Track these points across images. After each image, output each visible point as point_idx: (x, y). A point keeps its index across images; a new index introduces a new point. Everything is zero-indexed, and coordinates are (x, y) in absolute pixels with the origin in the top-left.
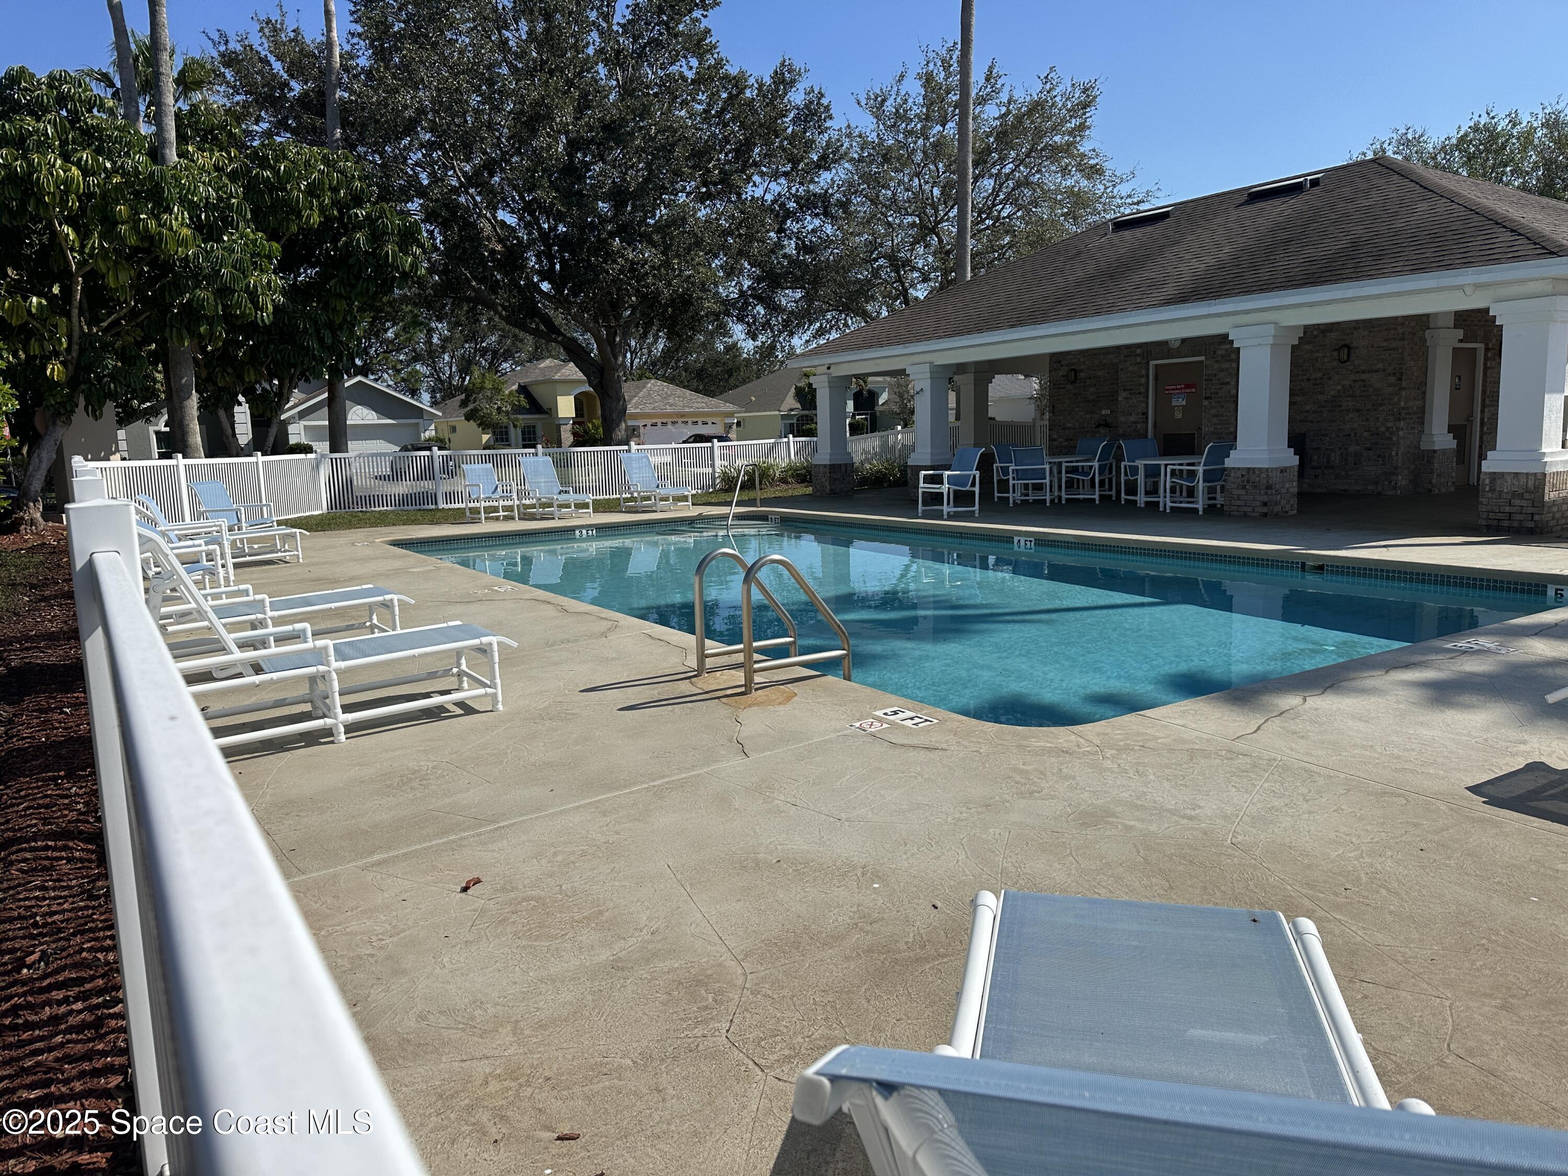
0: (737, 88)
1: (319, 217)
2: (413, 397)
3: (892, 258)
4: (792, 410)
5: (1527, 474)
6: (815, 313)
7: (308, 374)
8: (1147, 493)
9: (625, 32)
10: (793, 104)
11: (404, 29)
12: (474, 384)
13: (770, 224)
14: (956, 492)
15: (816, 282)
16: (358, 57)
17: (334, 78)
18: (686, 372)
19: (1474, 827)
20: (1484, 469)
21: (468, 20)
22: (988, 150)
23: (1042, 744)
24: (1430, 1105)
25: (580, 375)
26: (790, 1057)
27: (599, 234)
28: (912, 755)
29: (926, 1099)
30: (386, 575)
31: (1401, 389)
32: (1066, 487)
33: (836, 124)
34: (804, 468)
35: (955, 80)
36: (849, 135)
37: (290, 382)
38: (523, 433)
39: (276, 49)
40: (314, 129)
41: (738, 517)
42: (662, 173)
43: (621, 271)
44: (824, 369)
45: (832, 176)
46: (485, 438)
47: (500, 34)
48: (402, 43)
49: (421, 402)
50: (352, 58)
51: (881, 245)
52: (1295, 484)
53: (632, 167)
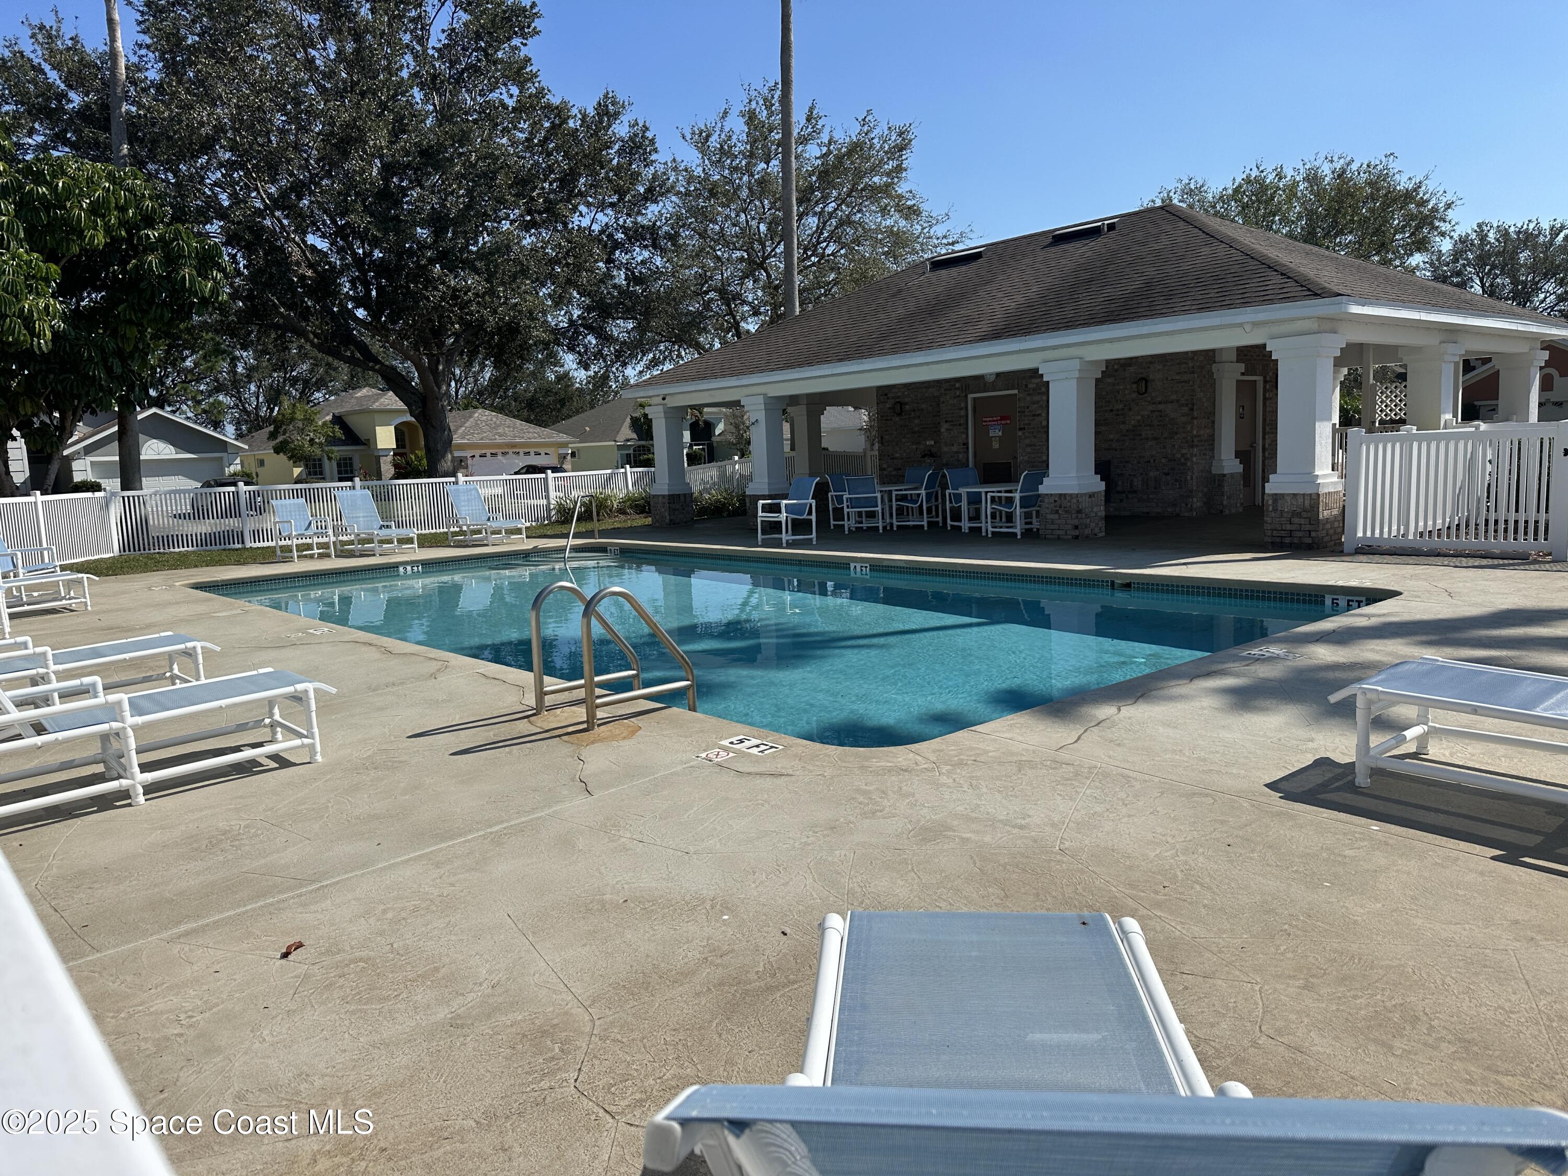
0: (560, 118)
1: (104, 237)
2: (215, 429)
3: (722, 292)
4: (628, 440)
5: (1304, 495)
6: (647, 344)
7: (94, 405)
8: (970, 519)
9: (441, 57)
10: (618, 136)
11: (198, 43)
12: (283, 415)
13: (598, 255)
14: (793, 520)
15: (648, 314)
16: (147, 69)
17: (119, 90)
18: (515, 401)
19: (1272, 821)
20: (1267, 491)
21: (270, 36)
22: (811, 189)
23: (883, 764)
24: (1246, 1085)
25: (401, 405)
26: (641, 1100)
27: (418, 261)
28: (759, 781)
29: (778, 1132)
30: (187, 621)
31: (1193, 418)
32: (897, 515)
33: (662, 157)
34: (643, 498)
35: (777, 119)
36: (675, 169)
37: (74, 415)
38: (339, 465)
39: (51, 57)
40: (97, 145)
41: (576, 549)
42: (484, 201)
43: (443, 298)
44: (659, 400)
45: (659, 208)
46: (297, 471)
47: (306, 52)
48: (197, 57)
49: (224, 435)
50: (140, 70)
51: (711, 278)
52: (1102, 508)
53: (452, 193)
